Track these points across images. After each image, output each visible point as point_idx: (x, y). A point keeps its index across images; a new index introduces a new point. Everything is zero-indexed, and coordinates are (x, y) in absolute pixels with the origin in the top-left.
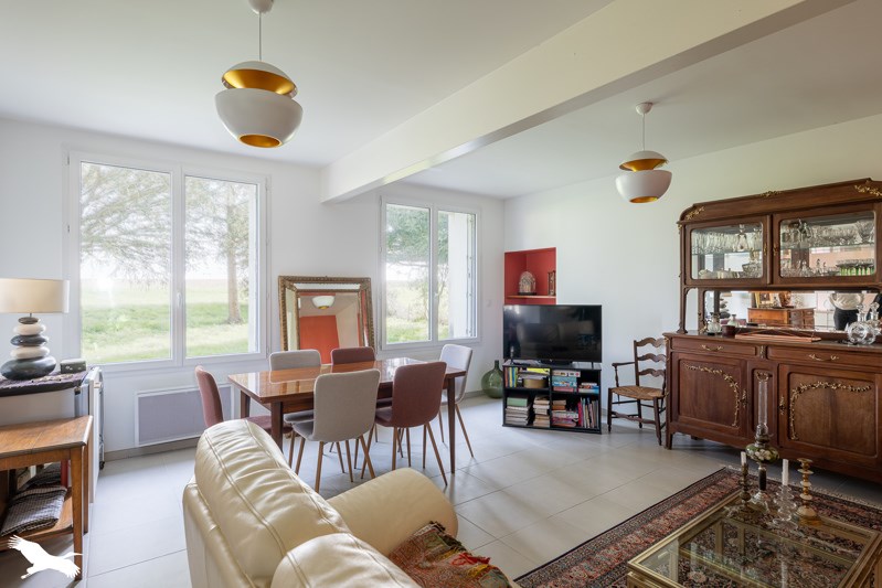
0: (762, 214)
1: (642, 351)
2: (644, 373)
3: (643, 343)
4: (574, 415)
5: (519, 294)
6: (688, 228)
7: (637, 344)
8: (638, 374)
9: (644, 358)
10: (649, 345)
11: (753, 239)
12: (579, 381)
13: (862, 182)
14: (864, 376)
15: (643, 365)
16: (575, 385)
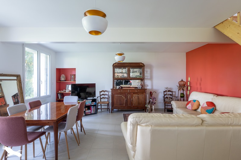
0: (128, 66)
1: (101, 93)
2: (102, 98)
3: (101, 92)
4: (90, 111)
5: (60, 81)
6: (114, 67)
7: (100, 92)
8: (101, 99)
9: (102, 95)
10: (103, 92)
11: (124, 70)
12: (92, 102)
13: (141, 63)
14: (142, 93)
15: (102, 97)
16: (91, 103)
